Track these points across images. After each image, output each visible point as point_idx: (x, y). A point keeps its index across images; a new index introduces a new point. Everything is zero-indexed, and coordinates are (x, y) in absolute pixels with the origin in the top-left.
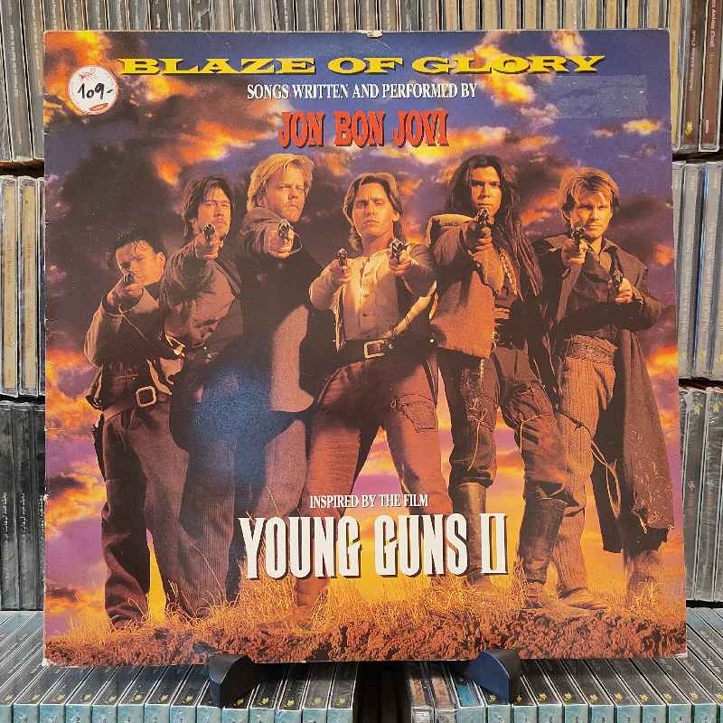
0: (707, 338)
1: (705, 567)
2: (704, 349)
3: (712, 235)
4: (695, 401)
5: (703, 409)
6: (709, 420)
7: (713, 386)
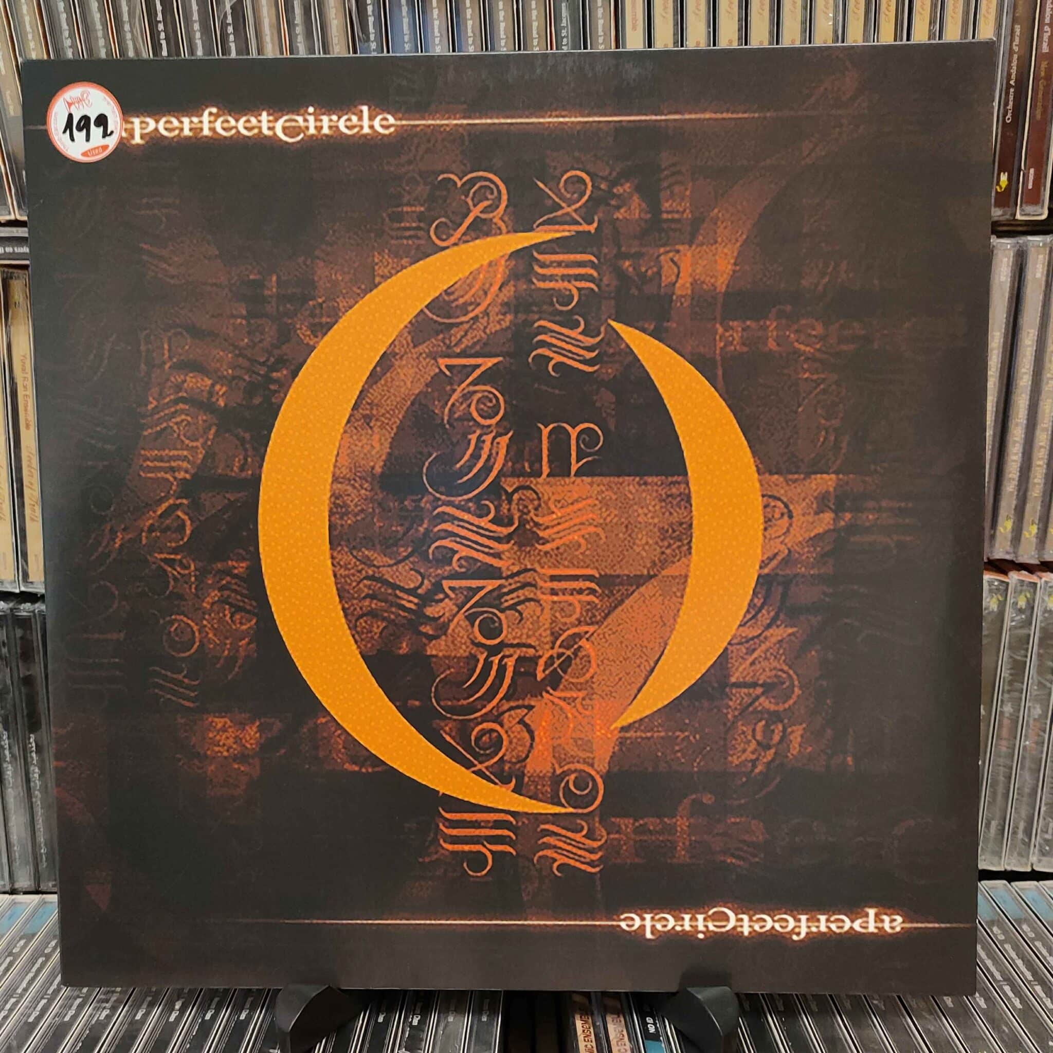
0: (1014, 502)
1: (994, 824)
2: (1008, 518)
3: (1029, 349)
4: (991, 591)
5: (1002, 605)
6: (1010, 619)
7: (1019, 570)
